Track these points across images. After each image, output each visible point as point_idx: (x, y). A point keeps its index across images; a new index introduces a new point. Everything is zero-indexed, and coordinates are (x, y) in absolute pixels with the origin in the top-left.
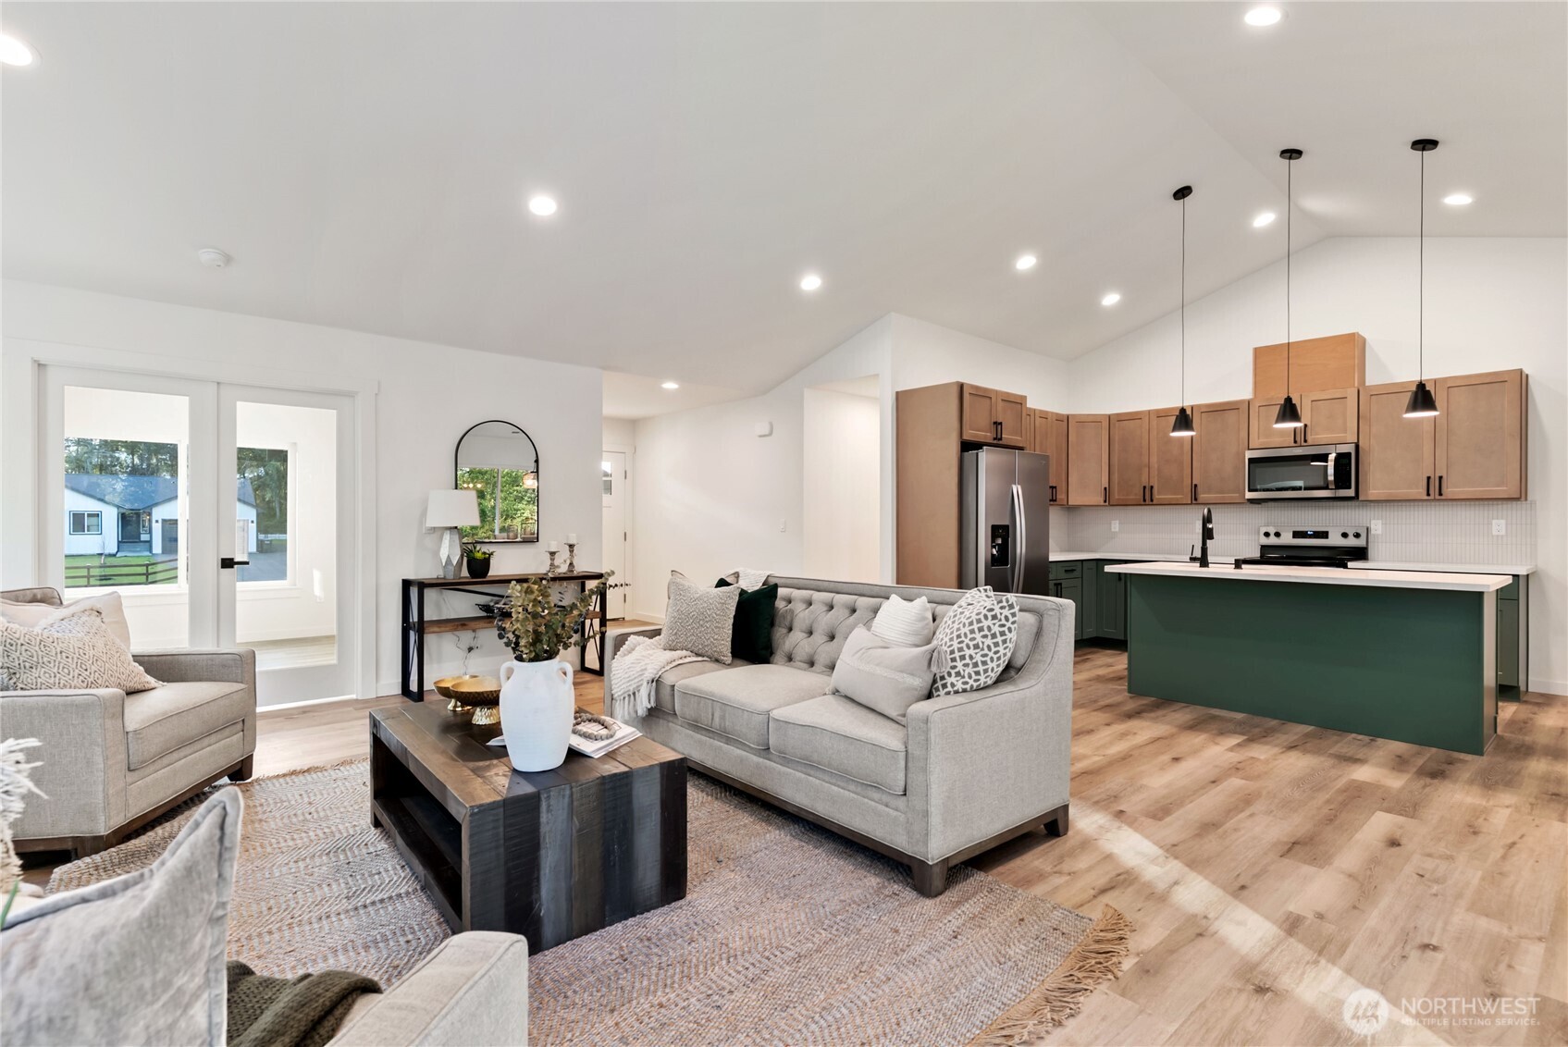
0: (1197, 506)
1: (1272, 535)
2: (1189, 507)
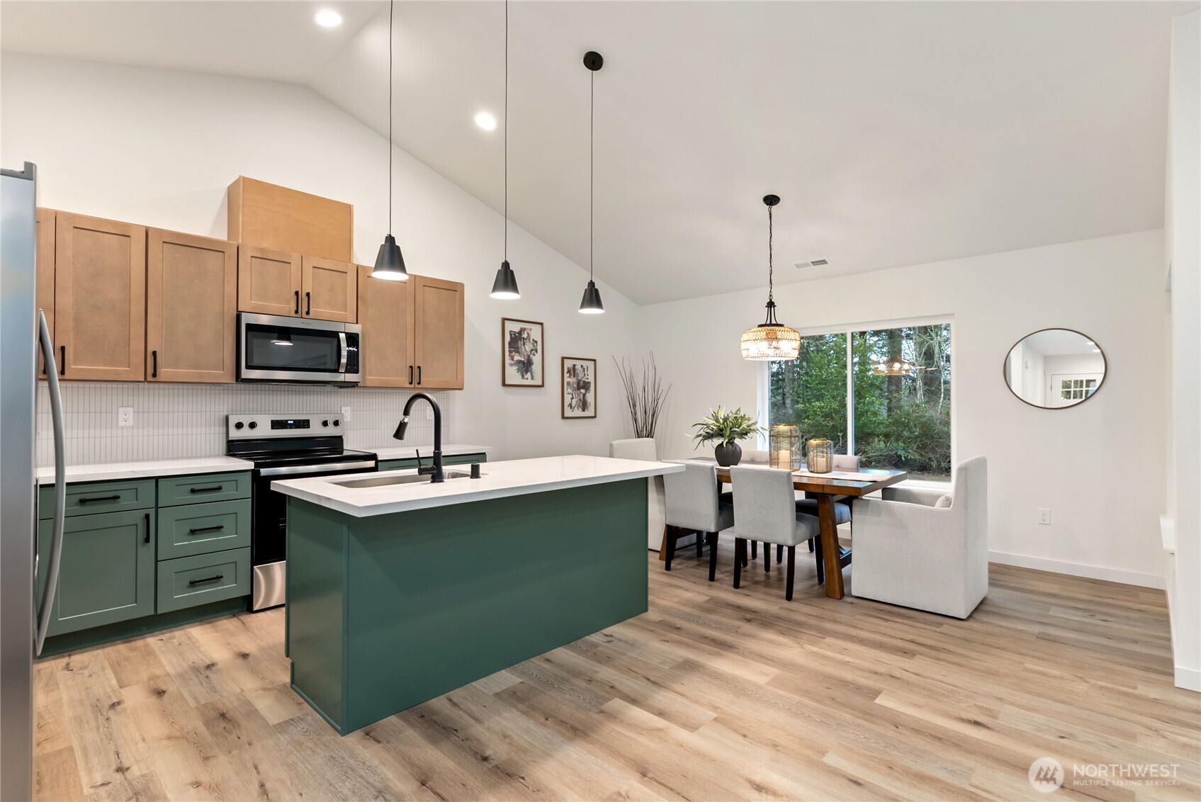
0: (156, 386)
1: (246, 427)
2: (141, 385)
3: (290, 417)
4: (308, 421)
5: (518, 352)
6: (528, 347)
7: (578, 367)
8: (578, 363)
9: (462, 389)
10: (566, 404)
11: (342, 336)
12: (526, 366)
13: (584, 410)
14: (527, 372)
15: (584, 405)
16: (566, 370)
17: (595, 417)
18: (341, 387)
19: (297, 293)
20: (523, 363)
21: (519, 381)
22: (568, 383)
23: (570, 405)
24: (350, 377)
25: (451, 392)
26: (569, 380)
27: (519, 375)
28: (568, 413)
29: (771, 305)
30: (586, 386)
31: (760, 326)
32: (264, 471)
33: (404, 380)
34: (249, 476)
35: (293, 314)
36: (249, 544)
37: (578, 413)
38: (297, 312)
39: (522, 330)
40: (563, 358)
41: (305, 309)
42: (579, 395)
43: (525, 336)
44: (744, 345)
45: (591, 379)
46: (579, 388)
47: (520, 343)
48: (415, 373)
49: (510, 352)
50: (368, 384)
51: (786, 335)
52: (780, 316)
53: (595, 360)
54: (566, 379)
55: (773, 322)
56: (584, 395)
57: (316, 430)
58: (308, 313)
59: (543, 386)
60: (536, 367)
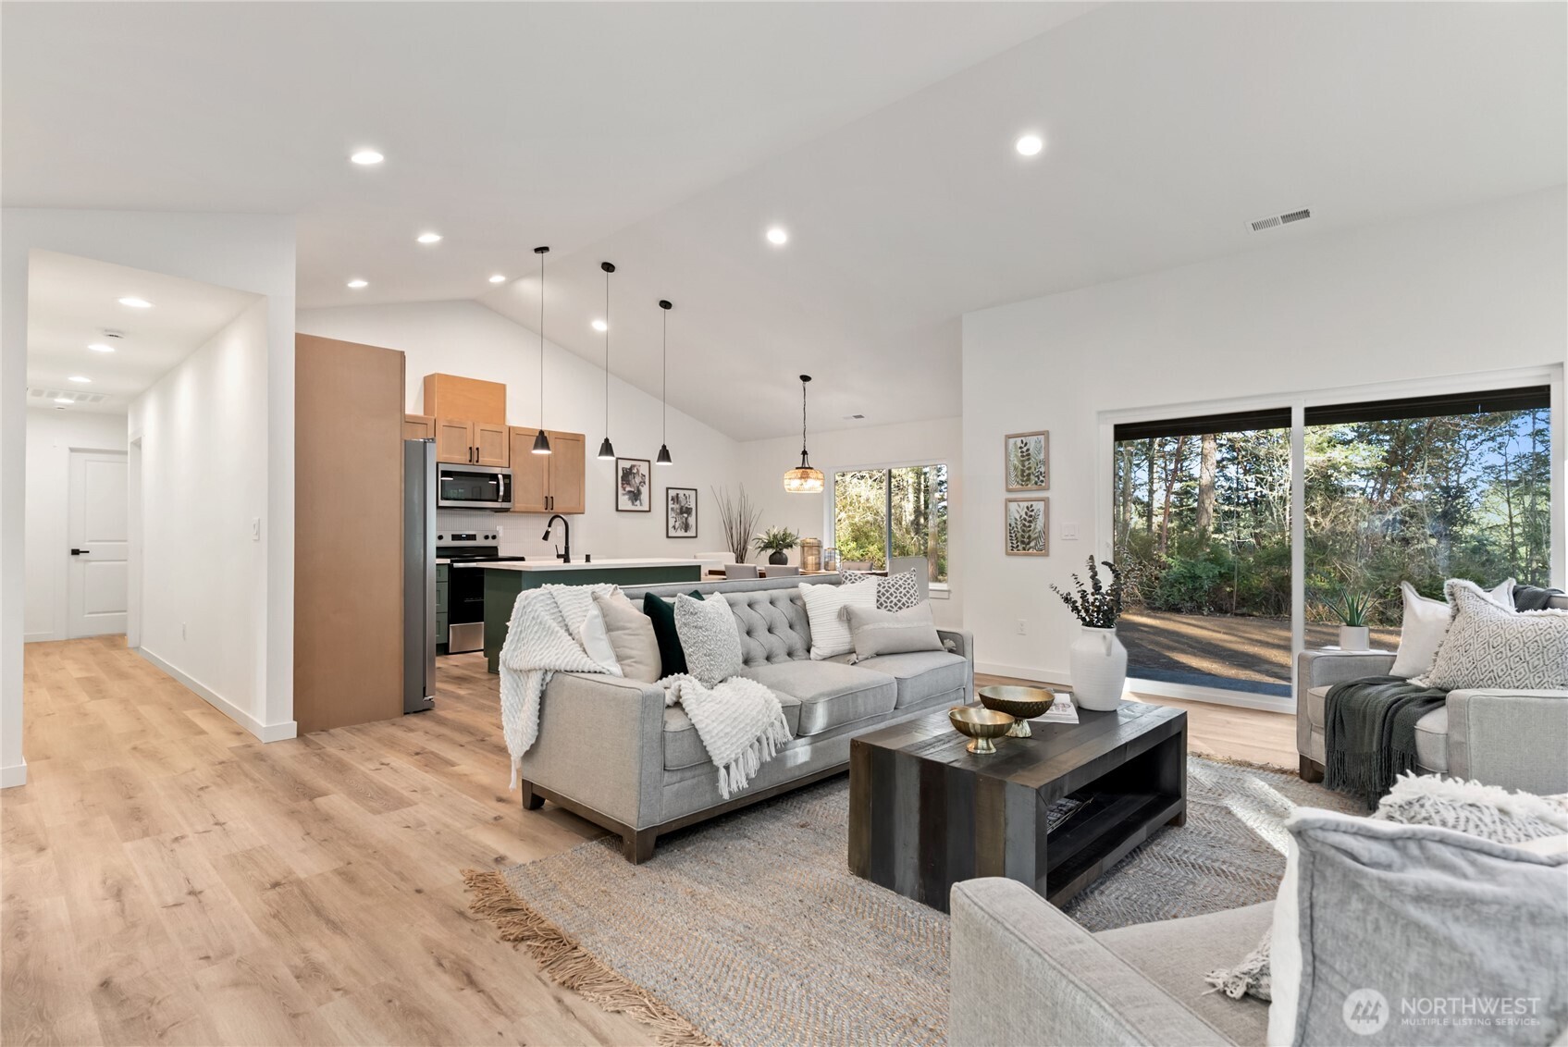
3: (465, 532)
4: (475, 535)
5: (629, 484)
6: (638, 480)
7: (681, 496)
8: (681, 493)
9: (583, 513)
10: (671, 525)
11: (500, 476)
12: (635, 496)
13: (686, 531)
14: (636, 500)
15: (686, 527)
16: (670, 499)
17: (696, 537)
18: (496, 512)
19: (471, 448)
20: (633, 492)
21: (630, 507)
22: (672, 509)
23: (674, 527)
24: (505, 505)
25: (575, 515)
26: (673, 506)
27: (630, 503)
28: (672, 533)
29: (804, 453)
30: (688, 511)
31: (797, 468)
32: (456, 565)
33: (541, 507)
34: (446, 568)
35: (468, 463)
36: (446, 610)
37: (682, 533)
38: (470, 461)
39: (632, 467)
40: (668, 489)
41: (476, 459)
42: (681, 518)
43: (635, 471)
44: (786, 482)
45: (693, 506)
46: (682, 513)
47: (631, 477)
48: (549, 502)
49: (623, 484)
50: (517, 510)
51: (815, 475)
52: (811, 461)
53: (696, 490)
54: (670, 506)
55: (807, 466)
56: (686, 519)
57: (480, 542)
58: (477, 461)
59: (650, 511)
60: (645, 496)
